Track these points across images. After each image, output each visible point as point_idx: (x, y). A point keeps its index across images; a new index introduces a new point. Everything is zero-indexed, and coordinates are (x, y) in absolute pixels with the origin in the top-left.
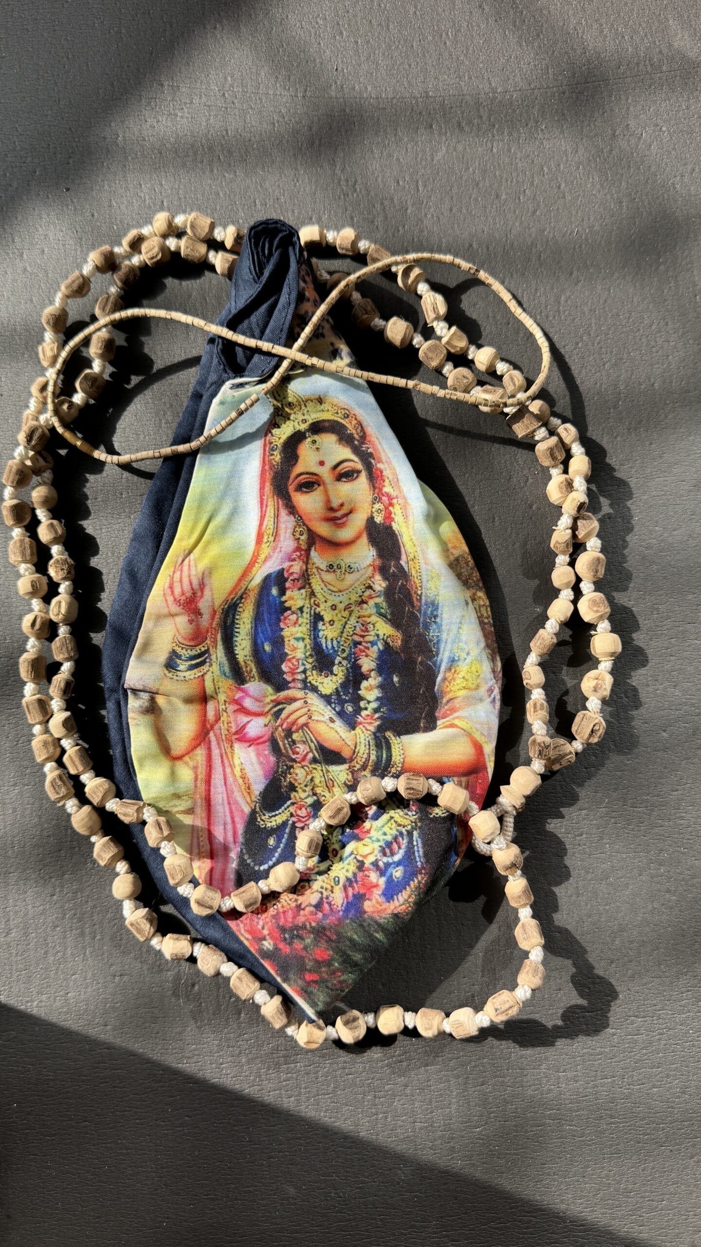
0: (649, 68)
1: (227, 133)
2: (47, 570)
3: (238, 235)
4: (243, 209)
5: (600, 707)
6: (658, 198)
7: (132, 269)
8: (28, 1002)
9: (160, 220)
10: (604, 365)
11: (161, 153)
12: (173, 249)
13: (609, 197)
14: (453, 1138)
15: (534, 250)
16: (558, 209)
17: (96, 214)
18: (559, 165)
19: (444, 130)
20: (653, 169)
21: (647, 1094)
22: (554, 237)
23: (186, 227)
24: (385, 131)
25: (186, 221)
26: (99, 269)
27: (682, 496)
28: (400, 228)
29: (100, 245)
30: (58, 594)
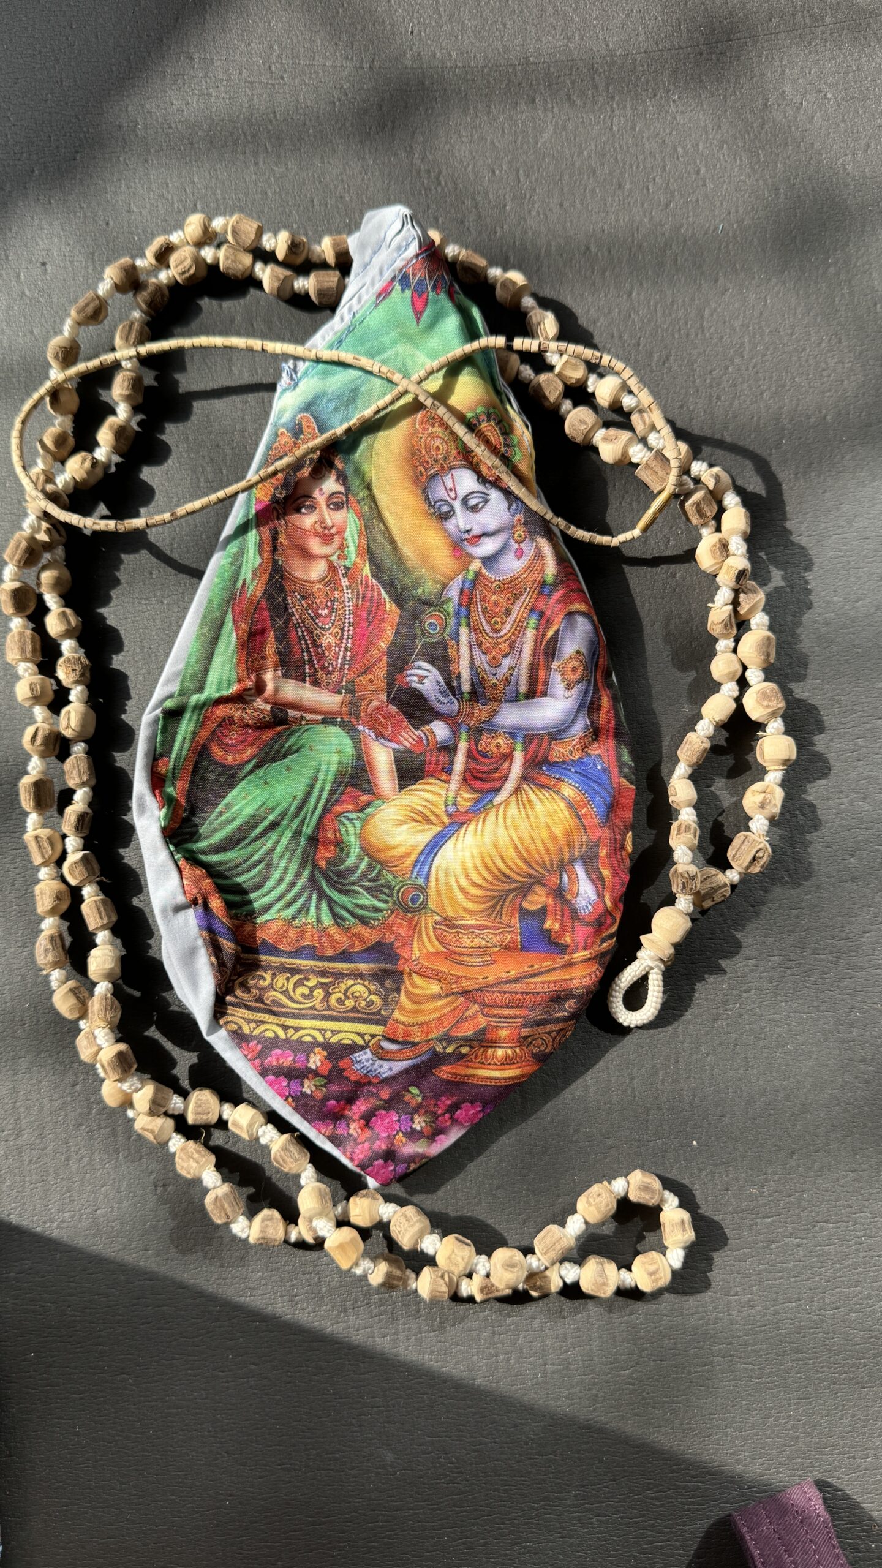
0: (808, 20)
1: (275, 116)
2: (55, 671)
3: (293, 242)
4: (297, 212)
5: (766, 828)
6: (824, 182)
7: (159, 288)
8: (45, 1222)
9: (194, 224)
10: (762, 394)
11: (191, 144)
12: (209, 260)
13: (761, 182)
14: (595, 1384)
15: (668, 253)
16: (697, 200)
17: (111, 223)
18: (697, 145)
19: (550, 105)
20: (817, 145)
21: (844, 1321)
22: (694, 235)
23: (226, 232)
24: (475, 108)
25: (226, 225)
26: (118, 288)
27: (866, 557)
28: (498, 229)
29: (116, 259)
30: (68, 702)
